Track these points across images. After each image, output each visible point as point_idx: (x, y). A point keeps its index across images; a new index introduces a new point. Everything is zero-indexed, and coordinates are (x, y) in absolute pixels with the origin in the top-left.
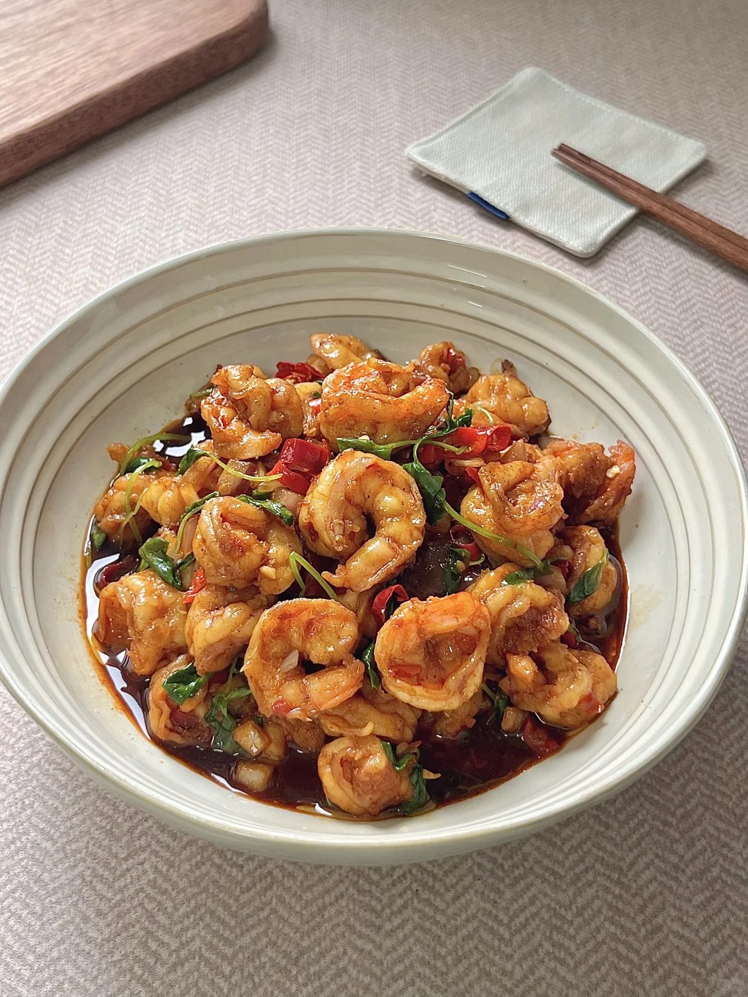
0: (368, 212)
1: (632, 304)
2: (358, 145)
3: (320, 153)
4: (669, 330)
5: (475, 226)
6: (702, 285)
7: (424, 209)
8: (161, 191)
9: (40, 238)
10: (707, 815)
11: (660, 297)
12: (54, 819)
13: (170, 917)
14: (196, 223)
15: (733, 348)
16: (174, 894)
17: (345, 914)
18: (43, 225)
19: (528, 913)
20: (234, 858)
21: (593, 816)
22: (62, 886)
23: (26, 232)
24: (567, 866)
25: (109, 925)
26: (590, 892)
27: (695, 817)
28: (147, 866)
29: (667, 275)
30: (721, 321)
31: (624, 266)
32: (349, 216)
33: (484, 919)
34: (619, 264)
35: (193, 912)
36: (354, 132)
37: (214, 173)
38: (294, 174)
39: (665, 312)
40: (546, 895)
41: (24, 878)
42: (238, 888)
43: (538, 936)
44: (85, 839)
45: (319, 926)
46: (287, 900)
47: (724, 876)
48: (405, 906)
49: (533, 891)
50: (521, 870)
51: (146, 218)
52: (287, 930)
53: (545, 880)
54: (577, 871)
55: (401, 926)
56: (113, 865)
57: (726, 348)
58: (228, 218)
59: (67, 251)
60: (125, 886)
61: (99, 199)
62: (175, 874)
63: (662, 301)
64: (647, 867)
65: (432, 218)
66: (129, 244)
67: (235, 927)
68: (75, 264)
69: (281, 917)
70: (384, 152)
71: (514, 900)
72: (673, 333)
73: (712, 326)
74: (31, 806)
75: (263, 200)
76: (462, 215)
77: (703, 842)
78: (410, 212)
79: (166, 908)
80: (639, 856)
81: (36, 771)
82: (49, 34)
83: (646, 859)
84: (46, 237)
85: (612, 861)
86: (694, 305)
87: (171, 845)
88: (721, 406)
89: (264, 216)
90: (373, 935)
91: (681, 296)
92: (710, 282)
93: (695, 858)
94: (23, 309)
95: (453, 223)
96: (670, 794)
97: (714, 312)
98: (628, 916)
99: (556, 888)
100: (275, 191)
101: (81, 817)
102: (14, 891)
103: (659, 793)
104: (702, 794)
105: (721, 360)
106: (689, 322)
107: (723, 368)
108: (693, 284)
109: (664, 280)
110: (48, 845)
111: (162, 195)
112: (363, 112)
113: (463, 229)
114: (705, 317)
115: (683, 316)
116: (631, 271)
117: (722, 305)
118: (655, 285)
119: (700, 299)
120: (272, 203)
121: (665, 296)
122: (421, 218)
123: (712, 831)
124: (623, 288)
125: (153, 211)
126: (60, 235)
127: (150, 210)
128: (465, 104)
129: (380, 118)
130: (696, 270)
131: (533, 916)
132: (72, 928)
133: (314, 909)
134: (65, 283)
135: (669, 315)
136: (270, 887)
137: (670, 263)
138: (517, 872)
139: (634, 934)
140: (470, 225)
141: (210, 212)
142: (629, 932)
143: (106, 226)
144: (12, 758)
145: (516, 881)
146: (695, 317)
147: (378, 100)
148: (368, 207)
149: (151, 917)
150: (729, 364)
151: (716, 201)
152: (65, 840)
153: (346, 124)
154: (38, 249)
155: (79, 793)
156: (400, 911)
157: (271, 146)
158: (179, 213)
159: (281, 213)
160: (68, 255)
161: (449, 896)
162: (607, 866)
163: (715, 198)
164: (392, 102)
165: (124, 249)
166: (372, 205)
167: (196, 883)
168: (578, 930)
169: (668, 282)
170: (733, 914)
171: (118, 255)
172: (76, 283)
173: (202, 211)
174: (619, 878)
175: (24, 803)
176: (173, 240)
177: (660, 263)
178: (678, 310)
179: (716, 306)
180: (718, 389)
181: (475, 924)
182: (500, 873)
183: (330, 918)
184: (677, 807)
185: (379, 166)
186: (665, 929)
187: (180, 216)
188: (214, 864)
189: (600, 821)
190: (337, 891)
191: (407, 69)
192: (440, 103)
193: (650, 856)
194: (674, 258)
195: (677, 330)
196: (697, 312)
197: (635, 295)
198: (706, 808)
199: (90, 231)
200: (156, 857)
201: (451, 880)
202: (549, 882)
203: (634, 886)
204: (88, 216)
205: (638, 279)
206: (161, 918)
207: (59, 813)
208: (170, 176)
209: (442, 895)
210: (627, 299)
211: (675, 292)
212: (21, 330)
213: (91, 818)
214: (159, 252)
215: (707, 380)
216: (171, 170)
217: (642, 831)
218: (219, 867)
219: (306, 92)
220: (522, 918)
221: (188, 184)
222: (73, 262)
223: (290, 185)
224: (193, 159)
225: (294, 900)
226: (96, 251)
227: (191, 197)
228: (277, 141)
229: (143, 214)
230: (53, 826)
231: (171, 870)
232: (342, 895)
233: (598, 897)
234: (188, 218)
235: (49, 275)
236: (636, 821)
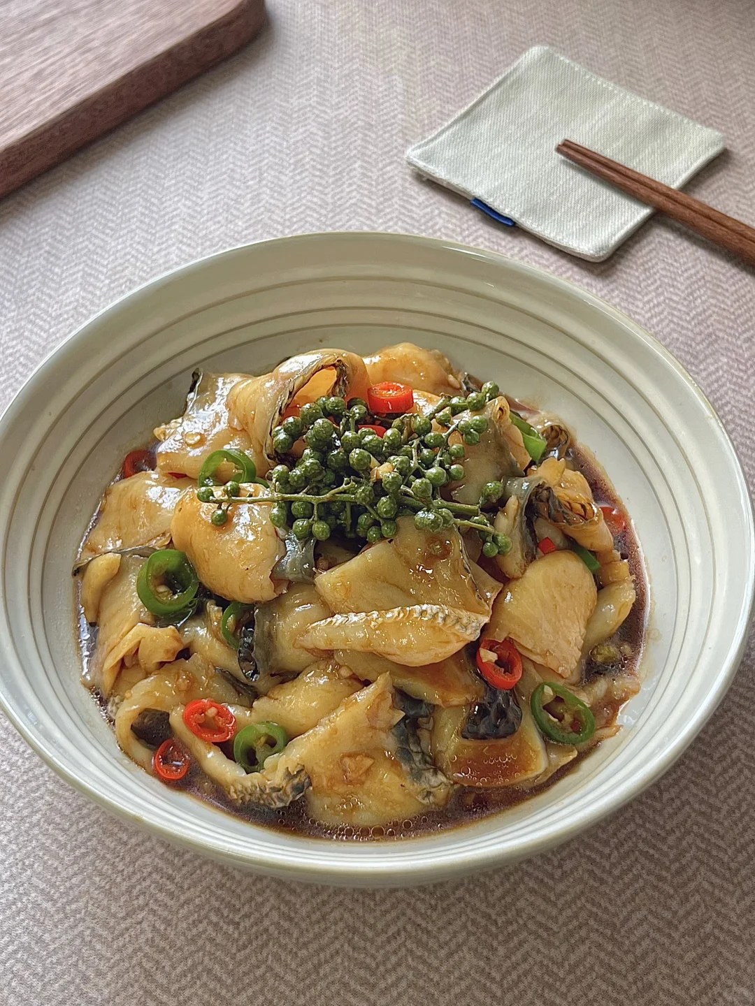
0: (369, 219)
1: (644, 317)
2: (359, 142)
3: (318, 152)
4: (682, 347)
5: (481, 232)
6: (720, 294)
7: (427, 214)
8: (153, 200)
9: (29, 255)
10: (702, 870)
11: (675, 309)
12: (54, 879)
13: (168, 975)
14: (189, 235)
15: (748, 365)
16: (172, 952)
17: (340, 971)
18: (32, 241)
19: (521, 970)
20: (231, 916)
21: (588, 871)
22: (62, 947)
23: (13, 249)
24: (560, 921)
25: (108, 985)
26: (583, 948)
27: (690, 872)
28: (145, 925)
29: (682, 284)
30: (737, 334)
31: (637, 274)
32: (349, 224)
33: (477, 977)
34: (632, 272)
35: (190, 970)
36: (356, 126)
37: (208, 177)
38: (292, 178)
39: (678, 324)
40: (539, 952)
41: (25, 938)
42: (235, 946)
43: (530, 994)
44: (84, 899)
45: (314, 984)
46: (283, 958)
47: (716, 932)
48: (399, 964)
49: (526, 947)
50: (515, 926)
51: (137, 231)
52: (283, 988)
53: (538, 936)
54: (571, 927)
55: (395, 984)
56: (111, 924)
57: (741, 367)
58: (224, 228)
59: (57, 270)
60: (124, 946)
61: (88, 210)
62: (173, 933)
63: (675, 313)
64: (640, 923)
65: (436, 224)
66: (120, 261)
67: (231, 986)
68: (65, 284)
69: (277, 976)
70: (386, 149)
71: (507, 957)
72: (686, 349)
73: (727, 340)
74: (31, 866)
75: (259, 208)
76: (467, 221)
77: (697, 897)
78: (413, 218)
79: (164, 967)
80: (632, 912)
81: (36, 831)
82: (33, 30)
83: (639, 915)
84: (34, 255)
85: (605, 917)
86: (711, 316)
87: (169, 904)
88: (734, 430)
89: (259, 226)
90: (366, 992)
91: (696, 307)
92: (727, 290)
93: (688, 913)
94: (12, 336)
95: (458, 230)
96: (665, 848)
97: (731, 324)
98: (619, 973)
99: (549, 944)
100: (272, 197)
101: (80, 877)
102: (15, 952)
103: (654, 847)
104: (698, 848)
105: (734, 379)
106: (703, 336)
107: (737, 389)
108: (709, 292)
109: (679, 289)
110: (47, 905)
111: (154, 204)
112: (365, 103)
113: (468, 236)
114: (720, 330)
115: (697, 330)
116: (644, 280)
117: (739, 316)
118: (669, 296)
119: (716, 310)
120: (269, 211)
121: (679, 307)
122: (425, 224)
123: (706, 885)
124: (635, 298)
125: (145, 223)
126: (49, 252)
127: (141, 222)
128: (473, 92)
129: (382, 110)
130: (712, 277)
131: (526, 974)
132: (72, 988)
133: (310, 965)
134: (55, 306)
135: (683, 327)
136: (266, 944)
137: (686, 270)
138: (510, 929)
139: (626, 991)
140: (476, 231)
141: (203, 223)
142: (620, 990)
143: (97, 241)
144: (11, 819)
145: (510, 937)
146: (711, 329)
147: (381, 89)
148: (370, 213)
149: (149, 975)
150: (744, 384)
151: (738, 198)
152: (65, 900)
153: (346, 117)
154: (26, 269)
155: (77, 853)
156: (394, 969)
157: (268, 144)
158: (173, 224)
159: (278, 223)
160: (57, 274)
161: (442, 953)
162: (600, 921)
163: (736, 194)
164: (396, 91)
165: (115, 267)
166: (373, 211)
167: (193, 940)
168: (569, 987)
169: (683, 292)
170: (725, 971)
171: (110, 273)
172: (66, 306)
173: (195, 221)
174: (612, 934)
175: (24, 864)
176: (166, 256)
177: (675, 270)
178: (693, 323)
179: (733, 317)
180: (730, 412)
181: (468, 981)
182: (494, 929)
183: (325, 975)
184: (672, 862)
185: (380, 165)
186: (656, 987)
187: (173, 228)
188: (210, 922)
189: (595, 877)
190: (332, 948)
191: (412, 53)
192: (447, 91)
193: (644, 912)
194: (690, 265)
195: (691, 346)
196: (712, 325)
197: (648, 306)
198: (702, 863)
199: (80, 247)
200: (154, 915)
201: (444, 937)
202: (543, 939)
203: (627, 942)
204: (78, 230)
205: (652, 287)
206: (160, 978)
207: (59, 873)
208: (163, 181)
209: (436, 952)
210: (638, 310)
211: (690, 302)
212: (10, 359)
213: (90, 878)
214: (151, 270)
215: (720, 402)
216: (163, 176)
217: (636, 886)
218: (216, 925)
219: (305, 81)
220: (514, 976)
221: (181, 191)
222: (63, 283)
223: (288, 190)
224: (186, 163)
225: (289, 958)
226: (86, 269)
227: (185, 205)
228: (274, 138)
229: (134, 227)
230: (53, 886)
231: (169, 929)
232: (337, 953)
233: (590, 954)
234: (180, 230)
235: (38, 298)
236: (630, 876)
